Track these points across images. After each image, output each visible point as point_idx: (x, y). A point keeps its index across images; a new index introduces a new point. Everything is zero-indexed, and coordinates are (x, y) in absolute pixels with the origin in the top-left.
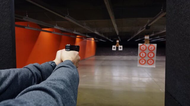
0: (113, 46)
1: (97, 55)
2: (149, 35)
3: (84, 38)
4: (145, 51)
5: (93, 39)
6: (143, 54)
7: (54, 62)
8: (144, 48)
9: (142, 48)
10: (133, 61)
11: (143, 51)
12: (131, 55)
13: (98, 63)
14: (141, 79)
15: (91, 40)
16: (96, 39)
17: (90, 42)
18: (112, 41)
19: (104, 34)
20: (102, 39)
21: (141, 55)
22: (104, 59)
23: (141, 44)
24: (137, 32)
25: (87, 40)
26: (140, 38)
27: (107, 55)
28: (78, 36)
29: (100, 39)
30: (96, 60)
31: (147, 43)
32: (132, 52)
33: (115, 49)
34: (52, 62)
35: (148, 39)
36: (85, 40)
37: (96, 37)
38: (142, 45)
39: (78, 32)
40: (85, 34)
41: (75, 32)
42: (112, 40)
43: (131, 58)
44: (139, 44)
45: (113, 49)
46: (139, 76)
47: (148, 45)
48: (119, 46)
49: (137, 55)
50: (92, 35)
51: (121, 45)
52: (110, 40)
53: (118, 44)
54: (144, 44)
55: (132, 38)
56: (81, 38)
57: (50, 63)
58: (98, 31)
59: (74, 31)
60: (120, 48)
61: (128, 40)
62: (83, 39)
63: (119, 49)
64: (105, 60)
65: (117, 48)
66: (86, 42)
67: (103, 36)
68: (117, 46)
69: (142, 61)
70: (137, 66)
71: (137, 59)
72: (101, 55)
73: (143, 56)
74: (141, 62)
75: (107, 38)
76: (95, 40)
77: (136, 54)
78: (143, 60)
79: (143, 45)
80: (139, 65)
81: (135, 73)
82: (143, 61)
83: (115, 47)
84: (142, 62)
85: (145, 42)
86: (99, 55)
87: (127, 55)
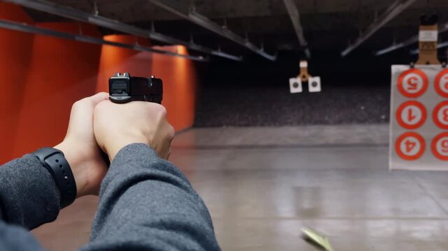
0: (292, 81)
1: (204, 126)
2: (436, 26)
3: (137, 47)
4: (420, 99)
5: (180, 49)
6: (410, 111)
7: (59, 152)
8: (415, 86)
9: (406, 86)
10: (368, 145)
11: (412, 98)
12: (362, 121)
13: (211, 161)
14: (405, 227)
15: (176, 54)
16: (194, 47)
17: (169, 66)
18: (271, 58)
19: (234, 24)
20: (224, 51)
21: (405, 116)
22: (236, 141)
23: (403, 68)
24: (382, 13)
25: (156, 56)
26: (398, 42)
27: (247, 125)
28: (109, 38)
29: (216, 49)
30: (199, 148)
31: (428, 63)
32: (362, 108)
33: (299, 90)
34: (49, 152)
35: (432, 43)
36: (144, 54)
37: (196, 42)
38: (405, 73)
39: (112, 16)
40: (145, 25)
41: (96, 19)
42: (272, 54)
43: (358, 132)
44: (396, 69)
45: (293, 90)
46: (397, 215)
47: (432, 70)
48: (311, 80)
49: (387, 120)
50: (179, 31)
51: (313, 75)
52: (261, 52)
53: (304, 72)
54: (416, 66)
55: (360, 41)
56: (127, 48)
57: (42, 157)
58: (203, 13)
59: (91, 12)
60: (314, 84)
61: (345, 53)
62: (137, 52)
63: (312, 89)
64: (240, 147)
65: (305, 85)
66: (149, 62)
67: (228, 34)
68: (304, 80)
69: (408, 143)
70: (387, 169)
71: (388, 137)
72: (220, 125)
73: (414, 122)
74: (403, 147)
75: (248, 45)
76: (190, 52)
77: (380, 114)
78: (412, 139)
79: (412, 70)
80: (394, 163)
81: (379, 199)
82: (414, 144)
83: (298, 80)
84: (408, 150)
85: (422, 57)
86: (213, 126)
87: (339, 122)
